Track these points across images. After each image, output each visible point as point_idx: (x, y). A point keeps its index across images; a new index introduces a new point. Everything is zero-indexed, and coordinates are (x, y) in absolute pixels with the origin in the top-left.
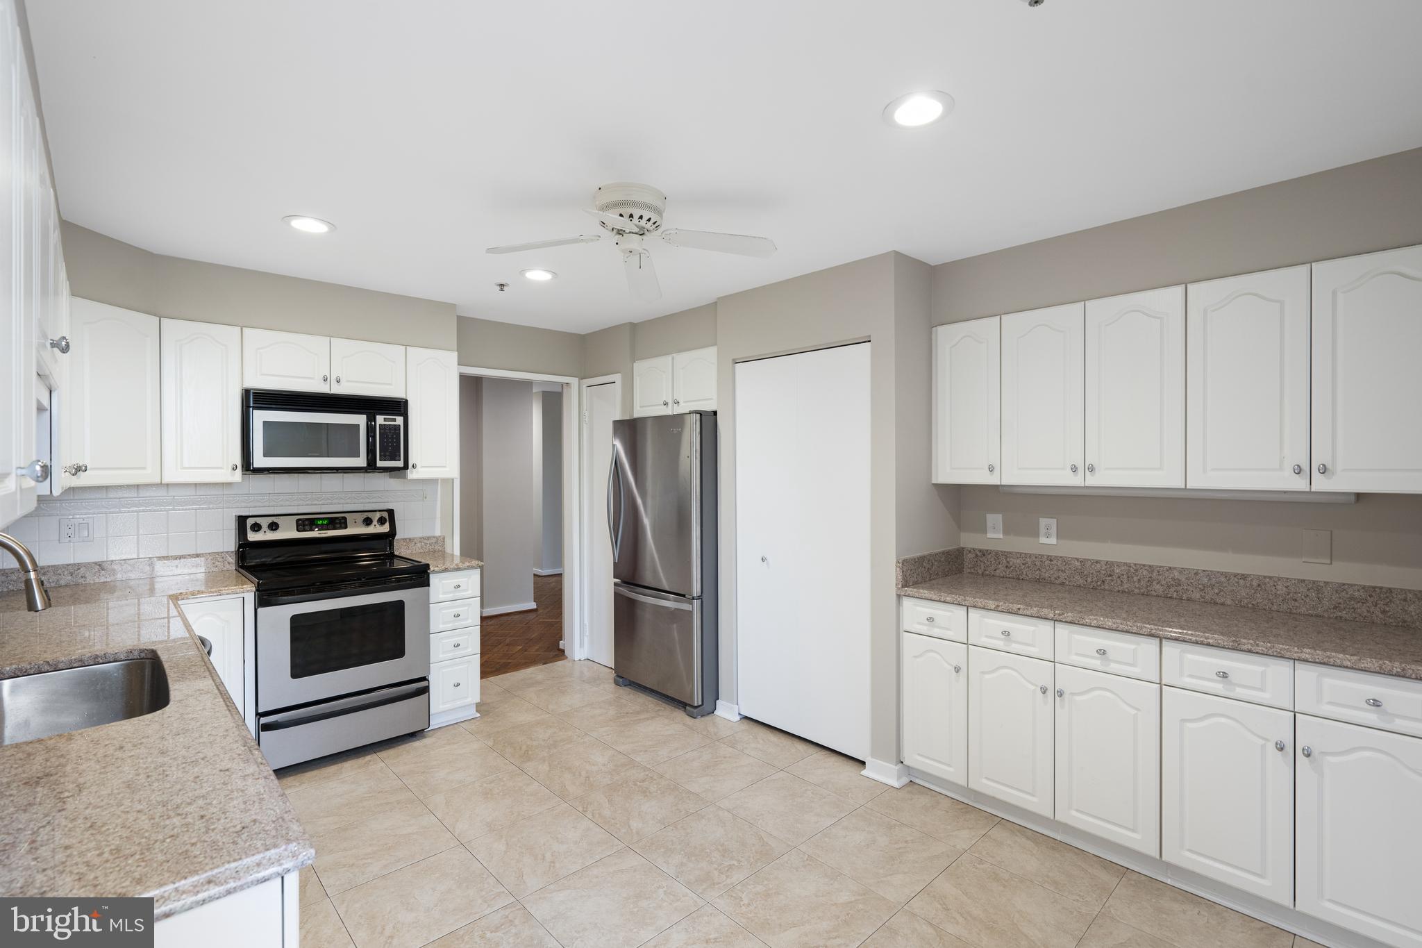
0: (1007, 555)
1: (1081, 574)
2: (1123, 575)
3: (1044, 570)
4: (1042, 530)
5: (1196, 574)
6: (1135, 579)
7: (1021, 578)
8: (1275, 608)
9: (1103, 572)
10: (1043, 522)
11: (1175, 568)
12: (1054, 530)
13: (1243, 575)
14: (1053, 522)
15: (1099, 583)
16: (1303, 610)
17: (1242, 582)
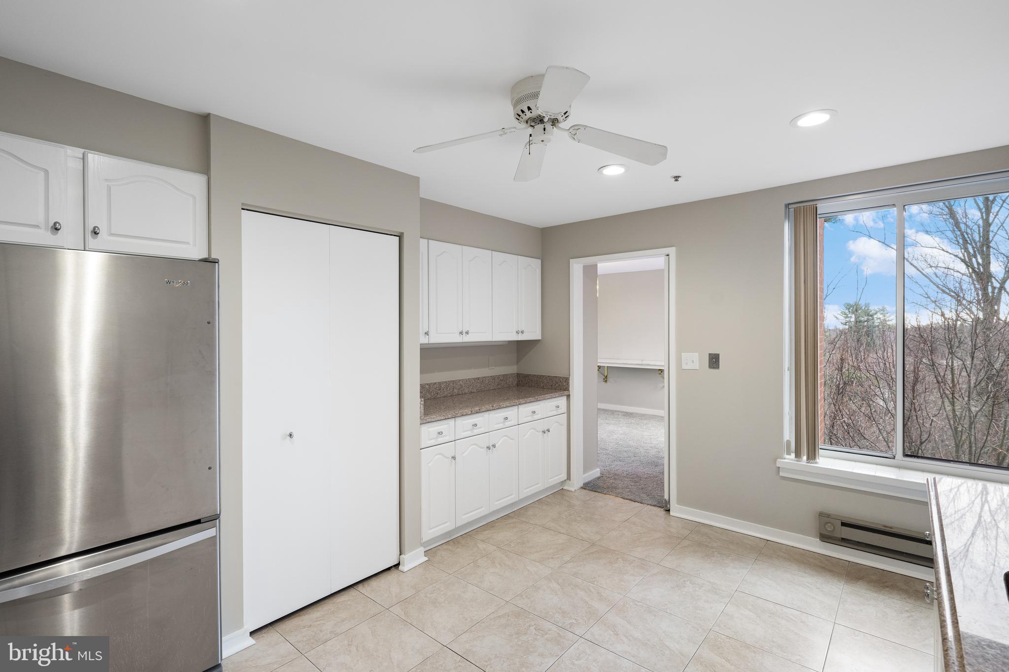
13: (479, 378)
17: (478, 381)
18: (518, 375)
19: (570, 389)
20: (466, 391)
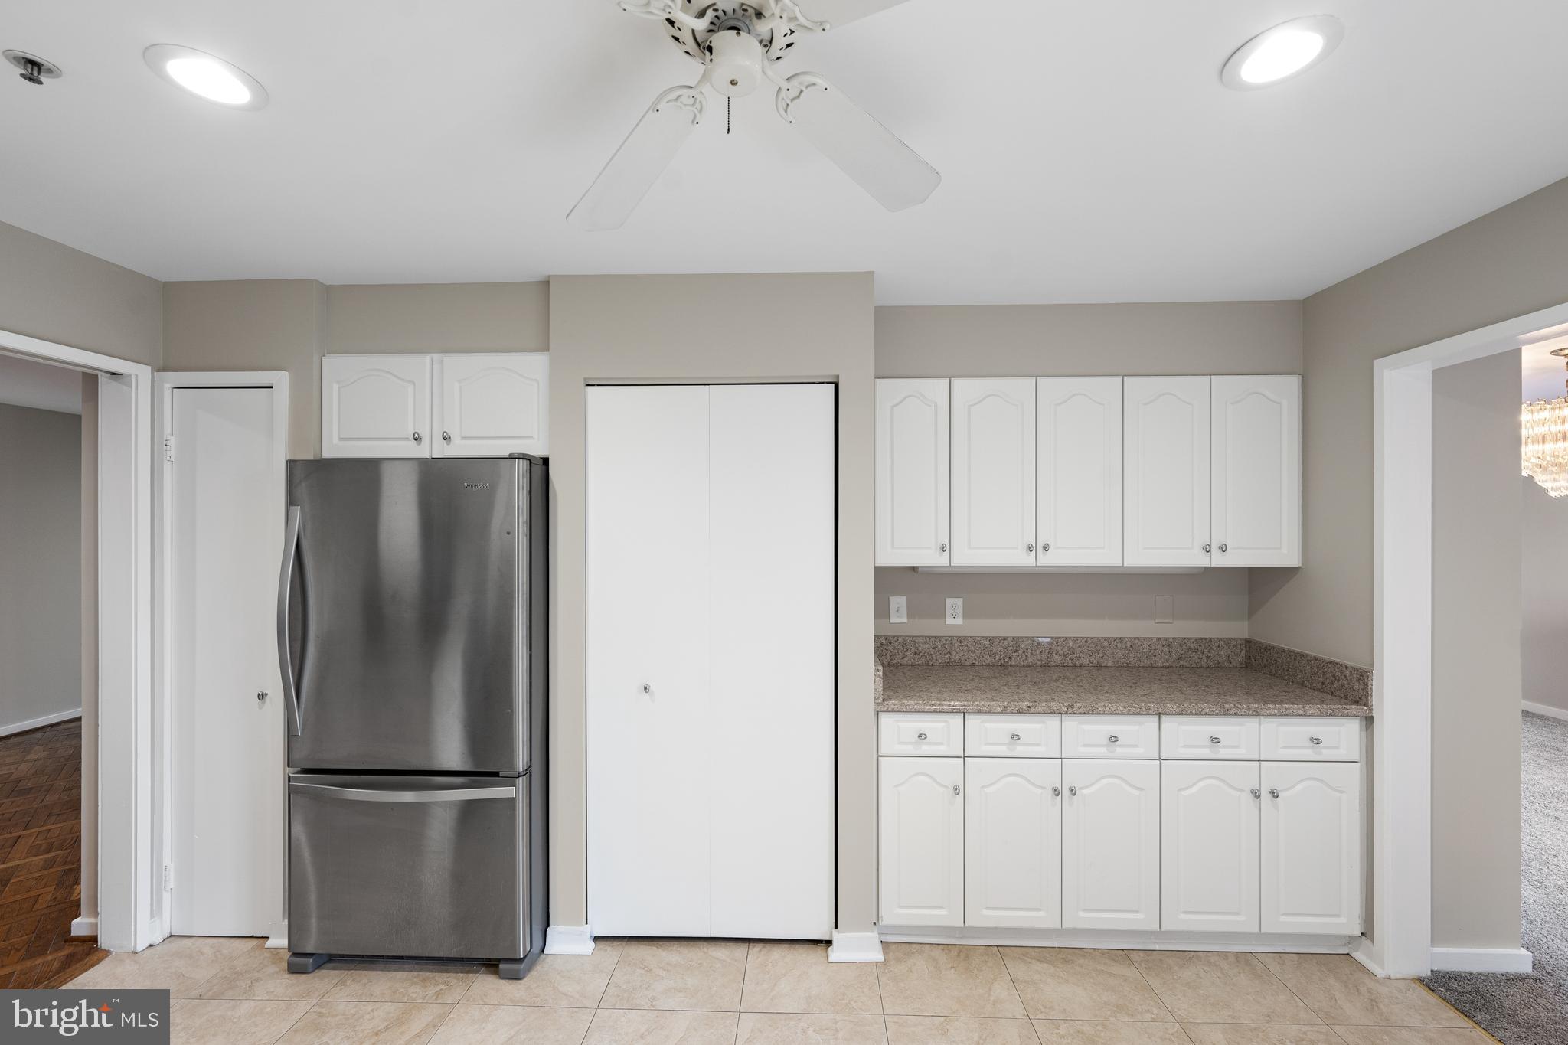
0: (915, 639)
1: (990, 652)
2: (1027, 649)
3: (954, 653)
4: (949, 611)
5: (1086, 641)
6: (1038, 652)
7: (931, 663)
8: (1142, 664)
9: (1010, 648)
10: (950, 602)
11: (1070, 638)
12: (960, 610)
13: (1120, 638)
14: (959, 602)
15: (1006, 660)
16: (1159, 664)
17: (1119, 645)
18: (1248, 643)
19: (1374, 701)
20: (1086, 661)
